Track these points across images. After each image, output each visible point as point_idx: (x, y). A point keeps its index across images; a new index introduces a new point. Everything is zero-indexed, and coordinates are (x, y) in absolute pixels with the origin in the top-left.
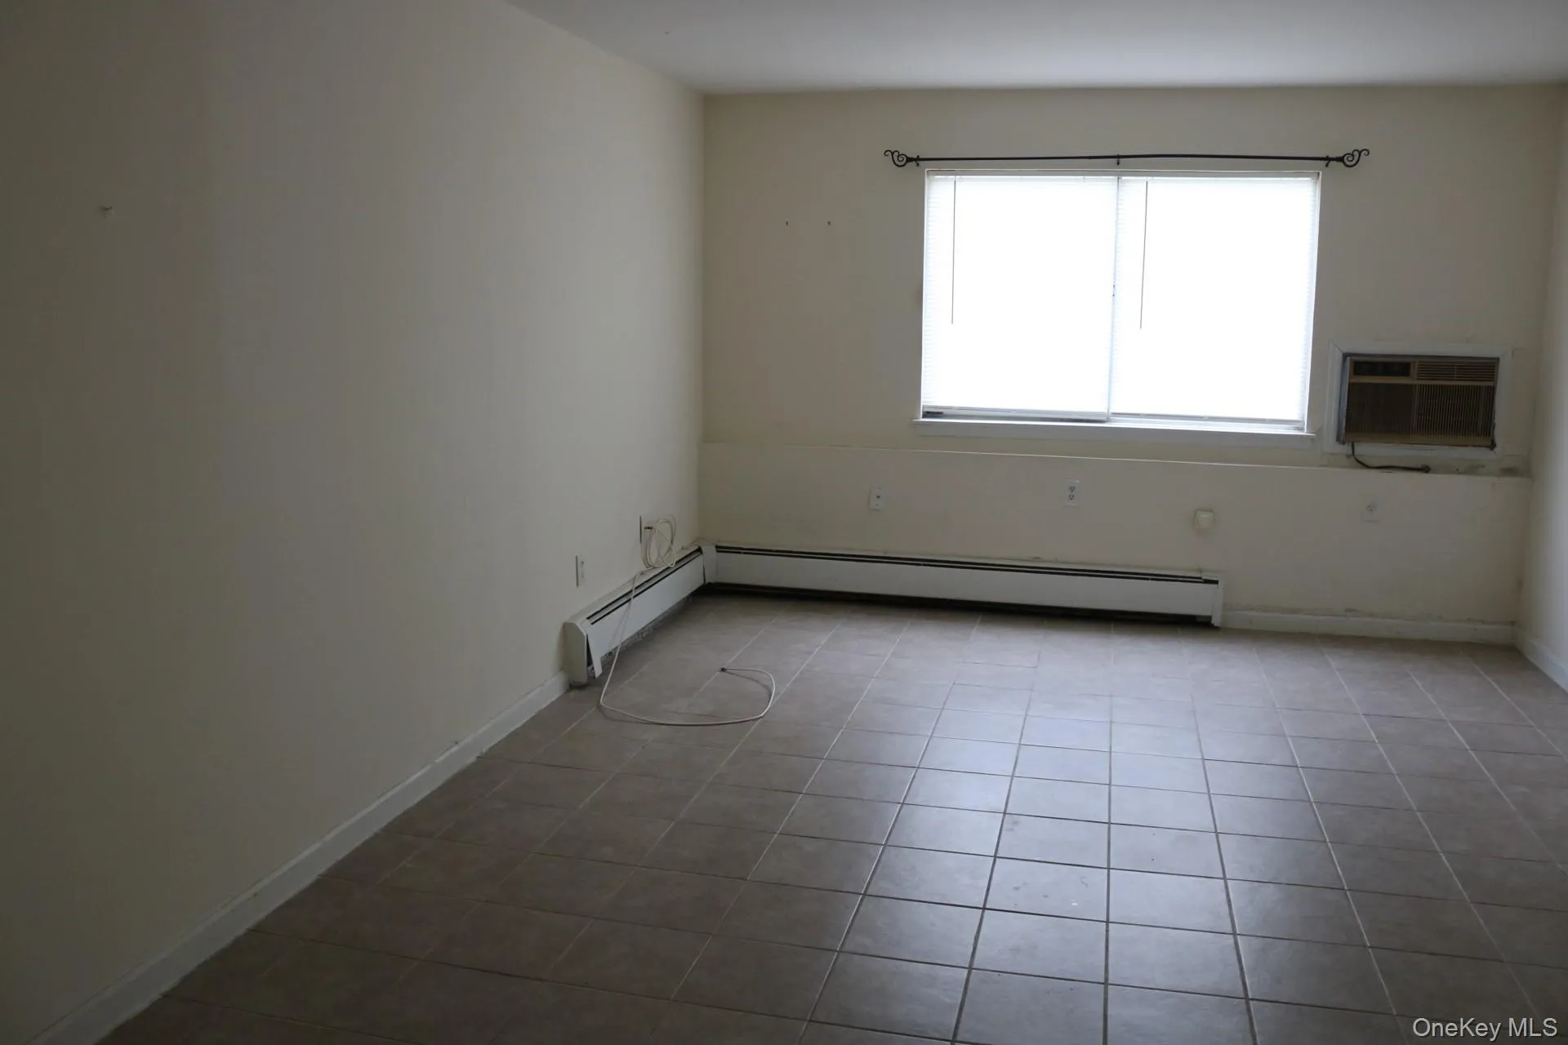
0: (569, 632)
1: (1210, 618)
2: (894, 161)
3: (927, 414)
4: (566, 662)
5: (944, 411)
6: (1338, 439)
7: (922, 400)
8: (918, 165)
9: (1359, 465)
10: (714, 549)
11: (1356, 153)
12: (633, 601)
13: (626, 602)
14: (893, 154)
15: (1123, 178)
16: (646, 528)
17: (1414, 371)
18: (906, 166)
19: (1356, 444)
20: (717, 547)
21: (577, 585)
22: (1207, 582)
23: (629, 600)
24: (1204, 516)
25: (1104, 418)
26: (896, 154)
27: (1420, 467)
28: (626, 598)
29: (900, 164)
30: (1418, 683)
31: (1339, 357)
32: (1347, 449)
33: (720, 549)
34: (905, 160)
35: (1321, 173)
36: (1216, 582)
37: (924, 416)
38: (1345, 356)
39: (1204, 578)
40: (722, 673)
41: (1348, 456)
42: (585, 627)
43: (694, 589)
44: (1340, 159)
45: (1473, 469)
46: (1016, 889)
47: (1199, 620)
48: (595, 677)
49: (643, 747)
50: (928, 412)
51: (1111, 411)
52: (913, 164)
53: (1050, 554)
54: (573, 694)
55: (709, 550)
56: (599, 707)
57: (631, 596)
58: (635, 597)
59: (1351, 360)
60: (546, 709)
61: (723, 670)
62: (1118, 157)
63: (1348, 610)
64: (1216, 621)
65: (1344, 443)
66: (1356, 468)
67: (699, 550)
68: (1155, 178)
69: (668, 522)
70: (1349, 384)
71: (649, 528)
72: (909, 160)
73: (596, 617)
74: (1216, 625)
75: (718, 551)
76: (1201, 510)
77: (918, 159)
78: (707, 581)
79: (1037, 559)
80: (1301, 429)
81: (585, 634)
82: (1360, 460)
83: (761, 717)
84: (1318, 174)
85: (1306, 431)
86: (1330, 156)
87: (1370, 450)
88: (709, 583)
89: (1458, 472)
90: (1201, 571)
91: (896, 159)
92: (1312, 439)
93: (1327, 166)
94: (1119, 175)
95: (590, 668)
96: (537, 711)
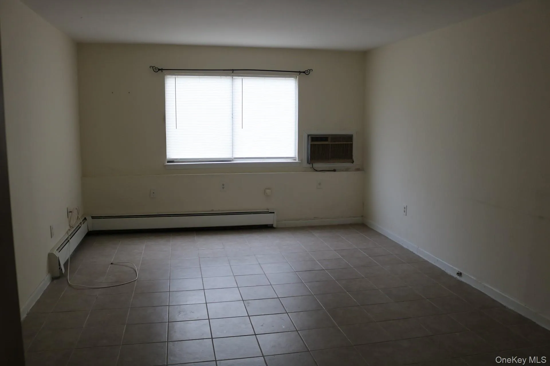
0: (51, 257)
1: (273, 225)
2: (153, 70)
3: (169, 162)
4: (50, 269)
5: (175, 160)
6: (308, 163)
7: (167, 157)
8: (162, 72)
9: (314, 170)
10: (91, 218)
11: (309, 70)
12: (70, 241)
13: (67, 243)
14: (153, 67)
15: (234, 77)
16: (69, 212)
17: (329, 139)
18: (158, 72)
19: (313, 164)
20: (92, 217)
21: (51, 237)
22: (271, 213)
23: (69, 241)
24: (268, 191)
25: (231, 160)
26: (154, 67)
27: (333, 170)
28: (67, 241)
29: (156, 71)
30: (344, 238)
31: (307, 135)
32: (311, 165)
33: (93, 217)
34: (158, 69)
35: (298, 76)
36: (274, 213)
37: (168, 163)
38: (308, 136)
39: (270, 211)
40: (112, 265)
41: (311, 168)
42: (57, 254)
43: (85, 234)
44: (304, 72)
45: (347, 170)
46: (262, 326)
47: (268, 226)
48: (63, 274)
49: (97, 298)
50: (169, 161)
51: (233, 157)
52: (160, 71)
53: (217, 208)
54: (55, 281)
55: (89, 219)
56: (70, 285)
57: (69, 239)
58: (70, 239)
59: (311, 137)
60: (46, 289)
61: (112, 264)
62: (233, 70)
63: (315, 218)
64: (274, 226)
65: (310, 164)
66: (313, 171)
67: (85, 219)
68: (245, 77)
69: (76, 209)
70: (310, 144)
71: (71, 212)
72: (159, 70)
73: (60, 249)
74: (275, 227)
75: (92, 219)
76: (266, 189)
77: (162, 70)
78: (89, 230)
79: (212, 210)
80: (295, 160)
81: (58, 257)
82: (315, 169)
83: (136, 280)
84: (297, 77)
85: (297, 160)
86: (301, 71)
87: (318, 165)
88: (90, 231)
89: (343, 171)
90: (268, 209)
91: (154, 69)
92: (300, 163)
93: (300, 74)
94: (233, 76)
95: (60, 270)
96: (44, 291)
